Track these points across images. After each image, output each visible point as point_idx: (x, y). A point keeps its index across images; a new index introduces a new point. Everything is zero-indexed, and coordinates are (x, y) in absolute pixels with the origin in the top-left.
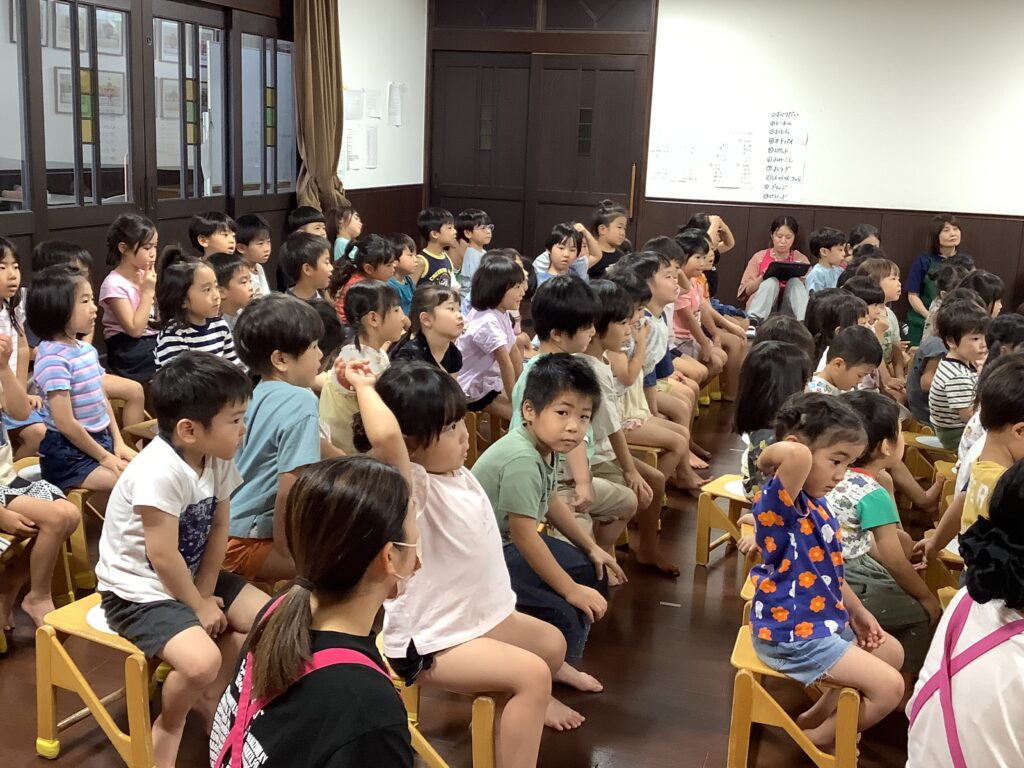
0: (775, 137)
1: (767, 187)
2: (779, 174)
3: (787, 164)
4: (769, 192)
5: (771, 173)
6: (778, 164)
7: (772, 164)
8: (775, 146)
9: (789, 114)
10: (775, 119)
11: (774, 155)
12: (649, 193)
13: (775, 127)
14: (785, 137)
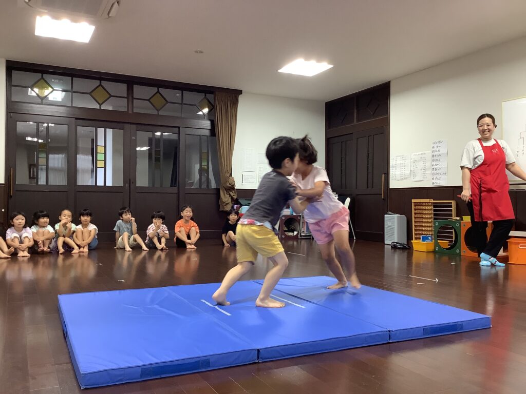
0: (434, 154)
1: (433, 179)
2: (437, 172)
3: (440, 166)
4: (434, 181)
5: (434, 172)
6: (436, 167)
7: (434, 167)
9: (439, 142)
10: (434, 145)
11: (435, 163)
12: (391, 187)
13: (434, 149)
14: (438, 153)
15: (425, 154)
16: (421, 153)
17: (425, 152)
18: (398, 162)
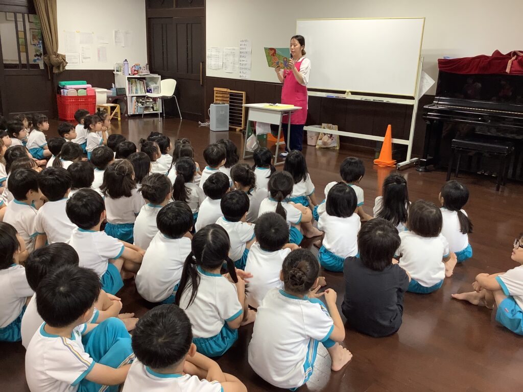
0: (241, 51)
1: (240, 72)
2: (243, 67)
3: (246, 62)
4: (241, 74)
5: (241, 66)
6: (243, 62)
7: (241, 62)
8: (242, 55)
9: (246, 41)
10: (242, 43)
11: (242, 59)
12: (207, 75)
13: (242, 47)
14: (244, 50)
15: (234, 49)
16: (231, 48)
17: (235, 48)
18: (213, 53)
